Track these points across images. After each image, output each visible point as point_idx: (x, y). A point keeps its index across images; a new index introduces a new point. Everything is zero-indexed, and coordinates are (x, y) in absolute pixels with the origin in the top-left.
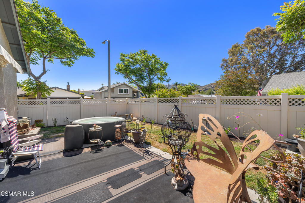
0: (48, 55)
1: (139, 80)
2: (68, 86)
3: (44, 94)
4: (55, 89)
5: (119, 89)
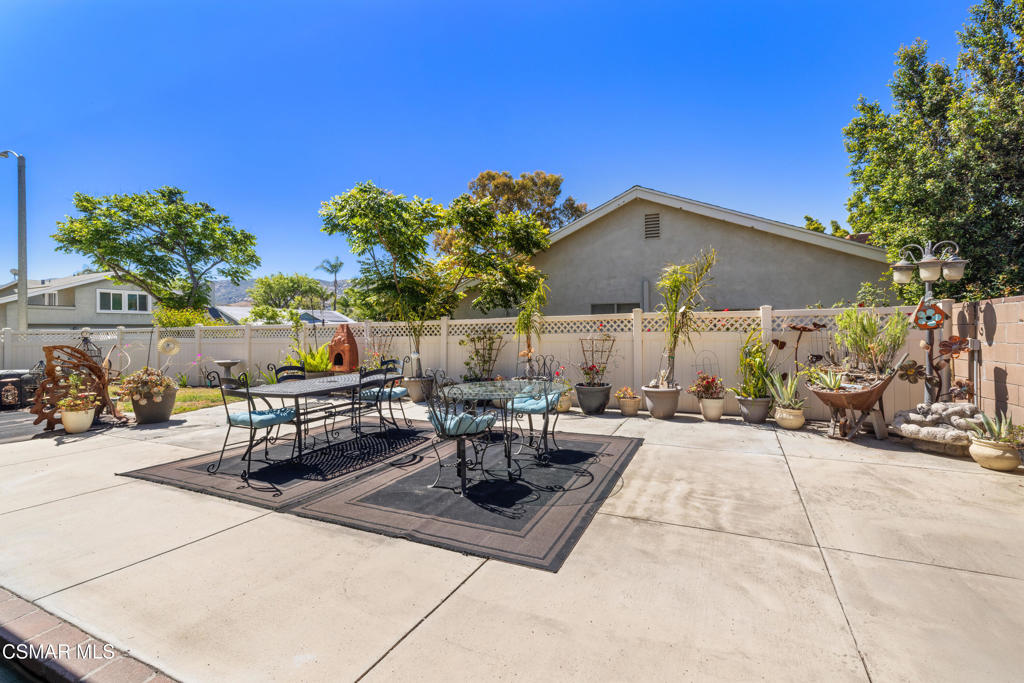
1: (150, 274)
5: (102, 294)
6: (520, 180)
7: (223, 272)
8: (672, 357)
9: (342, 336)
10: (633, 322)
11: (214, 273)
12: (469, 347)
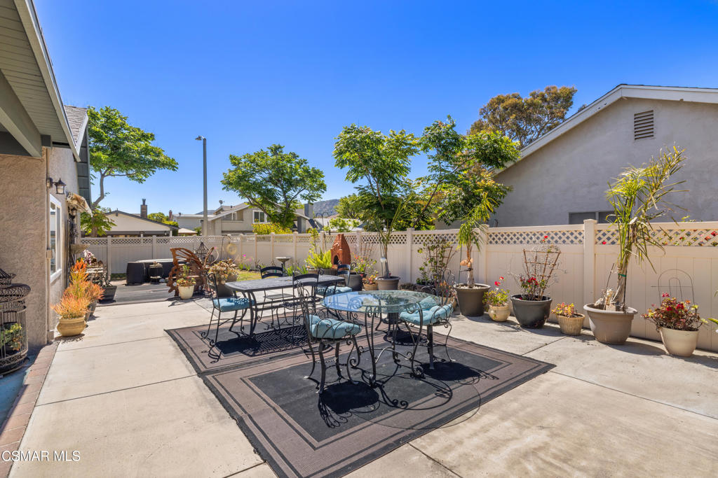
0: (107, 171)
1: (265, 201)
2: (144, 208)
3: (101, 228)
4: (117, 215)
5: (255, 213)
6: (530, 98)
7: (304, 197)
8: (623, 275)
9: (338, 243)
10: (584, 233)
11: (299, 198)
12: (425, 254)
